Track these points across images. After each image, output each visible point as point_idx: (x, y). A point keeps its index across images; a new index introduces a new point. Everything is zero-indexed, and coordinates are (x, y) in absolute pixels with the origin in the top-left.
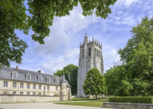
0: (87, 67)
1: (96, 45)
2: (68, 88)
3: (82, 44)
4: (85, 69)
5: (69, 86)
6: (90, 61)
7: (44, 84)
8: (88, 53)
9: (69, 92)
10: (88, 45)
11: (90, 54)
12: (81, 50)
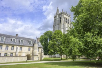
1: (66, 15)
3: (55, 15)
6: (60, 27)
7: (16, 45)
8: (59, 21)
9: (41, 52)
10: (59, 15)
11: (60, 22)
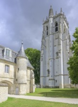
0: (54, 46)
2: (29, 71)
4: (51, 49)
5: (32, 67)
12: (44, 27)
